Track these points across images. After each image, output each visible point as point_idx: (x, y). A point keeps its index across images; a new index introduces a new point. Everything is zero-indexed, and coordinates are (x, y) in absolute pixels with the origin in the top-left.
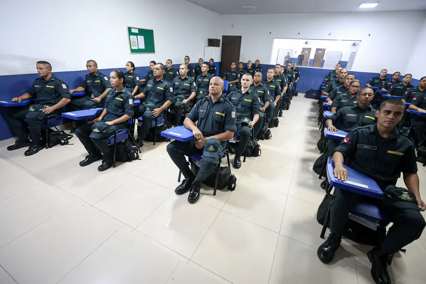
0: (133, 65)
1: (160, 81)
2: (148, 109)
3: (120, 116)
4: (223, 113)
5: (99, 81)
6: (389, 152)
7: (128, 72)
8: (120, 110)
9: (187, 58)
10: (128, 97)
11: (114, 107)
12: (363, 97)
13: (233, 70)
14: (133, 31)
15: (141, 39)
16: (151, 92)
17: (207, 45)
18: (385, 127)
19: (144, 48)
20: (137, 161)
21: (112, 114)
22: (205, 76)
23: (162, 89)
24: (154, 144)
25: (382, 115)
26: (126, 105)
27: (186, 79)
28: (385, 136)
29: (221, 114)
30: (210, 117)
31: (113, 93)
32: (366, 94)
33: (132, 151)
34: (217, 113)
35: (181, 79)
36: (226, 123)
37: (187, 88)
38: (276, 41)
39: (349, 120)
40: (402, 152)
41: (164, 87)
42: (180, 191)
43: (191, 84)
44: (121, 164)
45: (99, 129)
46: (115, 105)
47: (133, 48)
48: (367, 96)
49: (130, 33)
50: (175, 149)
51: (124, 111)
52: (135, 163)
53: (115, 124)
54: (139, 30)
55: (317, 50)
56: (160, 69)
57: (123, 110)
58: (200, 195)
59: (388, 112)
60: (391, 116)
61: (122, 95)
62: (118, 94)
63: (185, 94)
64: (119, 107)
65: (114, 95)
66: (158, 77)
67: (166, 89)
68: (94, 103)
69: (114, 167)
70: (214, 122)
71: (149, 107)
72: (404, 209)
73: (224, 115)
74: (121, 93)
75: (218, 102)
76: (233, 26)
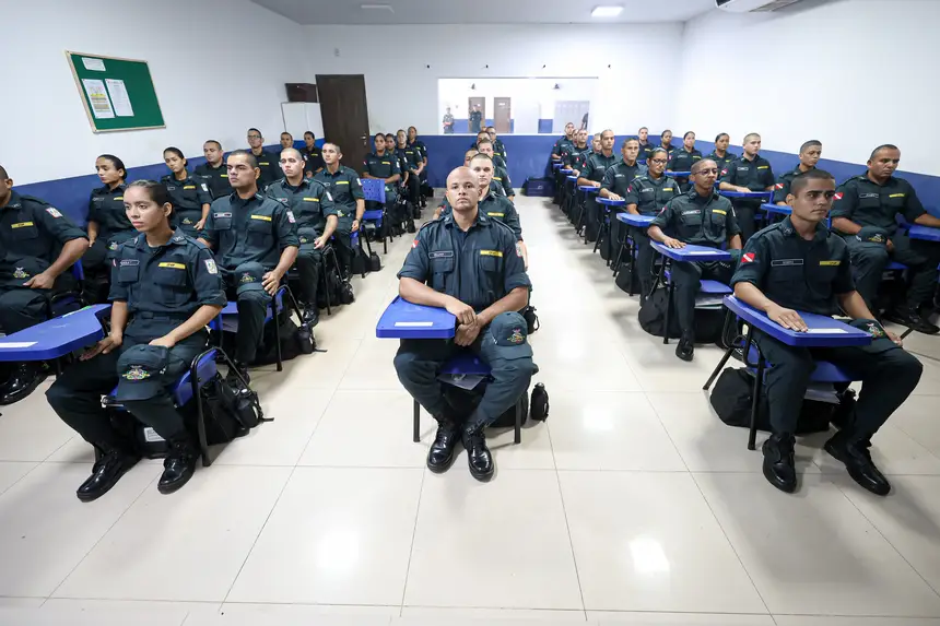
0: (119, 165)
1: (253, 198)
2: (247, 278)
3: (186, 316)
4: (497, 250)
5: (31, 224)
6: (822, 263)
7: (108, 186)
8: (180, 297)
9: (254, 133)
10: (201, 256)
11: (158, 290)
12: (704, 177)
13: (380, 154)
14: (89, 65)
15: (118, 88)
16: (234, 232)
17: (286, 99)
18: (811, 221)
19: (130, 113)
20: (262, 427)
21: (156, 313)
22: (338, 174)
23: (266, 218)
24: (279, 369)
25: (804, 201)
26: (198, 281)
27: (303, 186)
28: (808, 237)
29: (493, 253)
30: (470, 268)
31: (140, 250)
32: (707, 171)
33: (244, 405)
34: (483, 252)
35: (291, 188)
36: (509, 271)
37: (314, 210)
38: (442, 83)
39: (690, 222)
40: (838, 260)
41: (271, 213)
42: (440, 462)
43: (320, 196)
44: (222, 449)
45: (144, 368)
46: (165, 286)
47: (99, 115)
48: (712, 174)
49: (82, 73)
50: (422, 363)
51: (194, 298)
52: (258, 434)
53: (179, 342)
54: (107, 61)
55: (497, 100)
56: (247, 165)
57: (189, 295)
58: (492, 453)
59: (815, 194)
60: (821, 200)
61: (179, 251)
62: (162, 253)
63: (311, 223)
64: (177, 289)
65: (147, 257)
66: (245, 189)
67: (278, 217)
68: (35, 295)
69: (207, 463)
70: (483, 275)
71: (251, 273)
72: (883, 352)
73: (500, 254)
74: (174, 246)
75: (477, 227)
76: (337, 52)
